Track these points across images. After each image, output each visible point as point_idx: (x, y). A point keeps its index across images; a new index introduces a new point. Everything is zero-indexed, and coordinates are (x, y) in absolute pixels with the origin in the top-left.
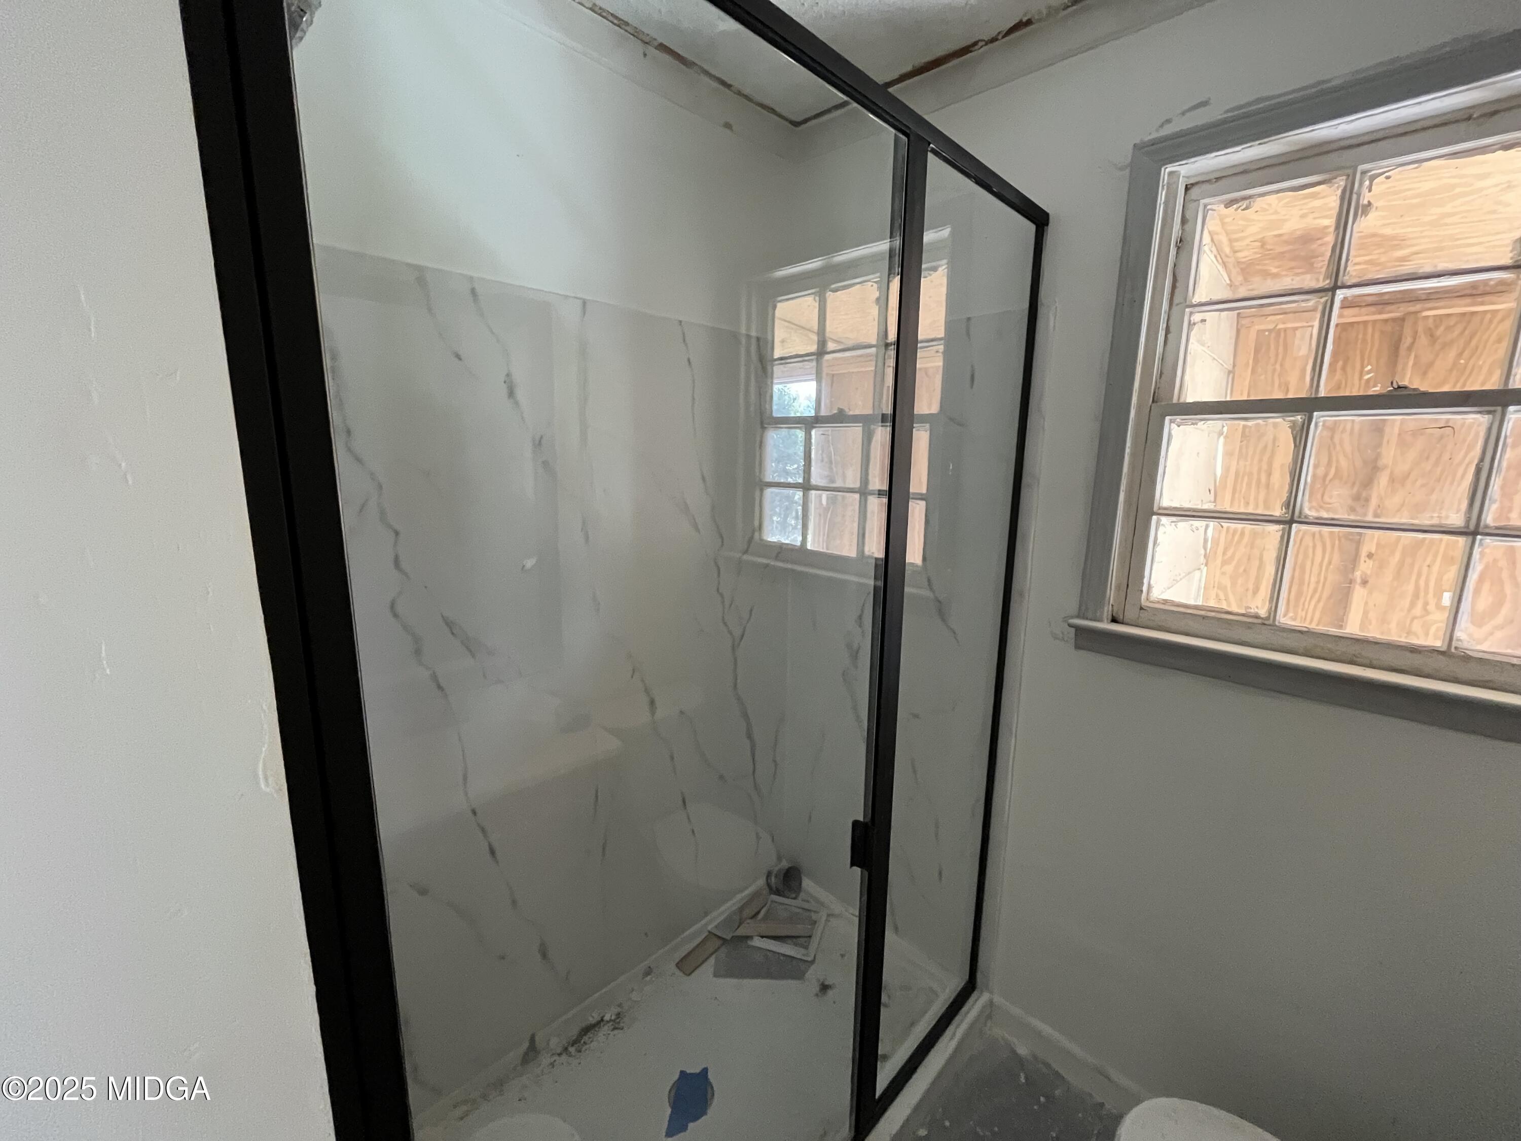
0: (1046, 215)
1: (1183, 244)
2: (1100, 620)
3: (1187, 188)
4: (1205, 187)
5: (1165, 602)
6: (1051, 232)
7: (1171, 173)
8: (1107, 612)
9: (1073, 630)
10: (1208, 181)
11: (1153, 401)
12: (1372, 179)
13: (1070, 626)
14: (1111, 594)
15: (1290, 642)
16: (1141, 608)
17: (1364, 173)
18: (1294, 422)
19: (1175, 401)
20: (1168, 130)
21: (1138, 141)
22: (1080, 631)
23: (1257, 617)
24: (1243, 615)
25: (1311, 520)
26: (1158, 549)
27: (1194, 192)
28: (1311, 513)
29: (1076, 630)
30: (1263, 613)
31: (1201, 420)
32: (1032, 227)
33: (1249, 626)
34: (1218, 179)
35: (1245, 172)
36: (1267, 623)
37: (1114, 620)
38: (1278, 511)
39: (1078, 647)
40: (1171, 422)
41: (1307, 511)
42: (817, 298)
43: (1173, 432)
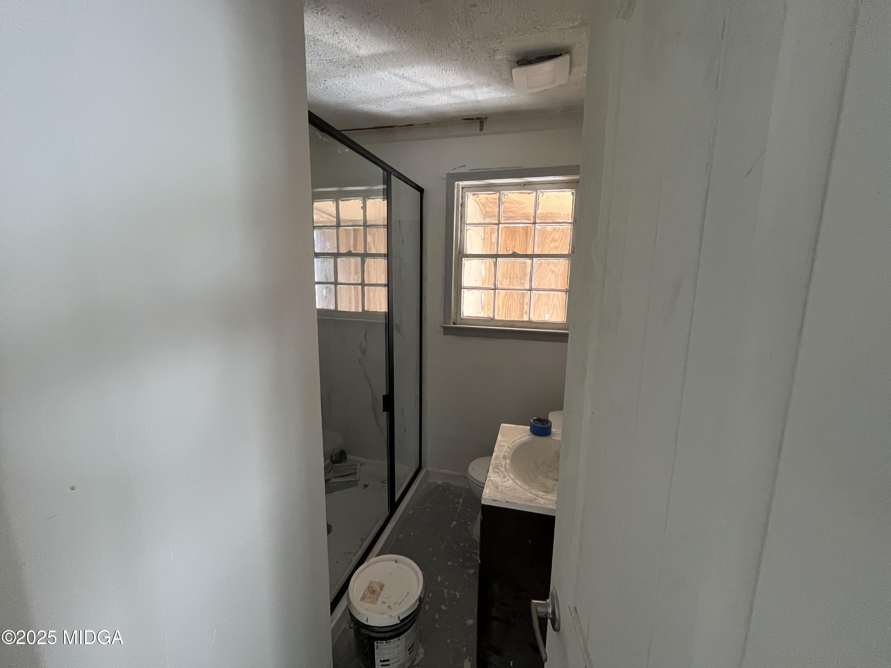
0: (423, 189)
1: (463, 205)
2: (450, 324)
3: (462, 188)
4: (467, 189)
5: (468, 316)
6: (425, 195)
7: (457, 184)
8: (452, 321)
9: (442, 328)
10: (467, 187)
11: (459, 253)
12: (504, 195)
13: (442, 327)
14: (453, 315)
15: (498, 324)
16: (461, 319)
17: (502, 193)
18: (493, 261)
19: (465, 253)
20: (455, 171)
21: (448, 172)
22: (445, 328)
23: (491, 318)
24: (487, 318)
25: (500, 288)
26: (464, 299)
27: (464, 190)
28: (500, 287)
29: (443, 328)
30: (492, 317)
31: (472, 259)
32: (419, 193)
33: (488, 321)
34: (470, 187)
35: (476, 187)
36: (493, 319)
37: (454, 324)
38: (493, 287)
39: (445, 334)
40: (464, 260)
41: (499, 286)
42: (335, 203)
43: (465, 263)
